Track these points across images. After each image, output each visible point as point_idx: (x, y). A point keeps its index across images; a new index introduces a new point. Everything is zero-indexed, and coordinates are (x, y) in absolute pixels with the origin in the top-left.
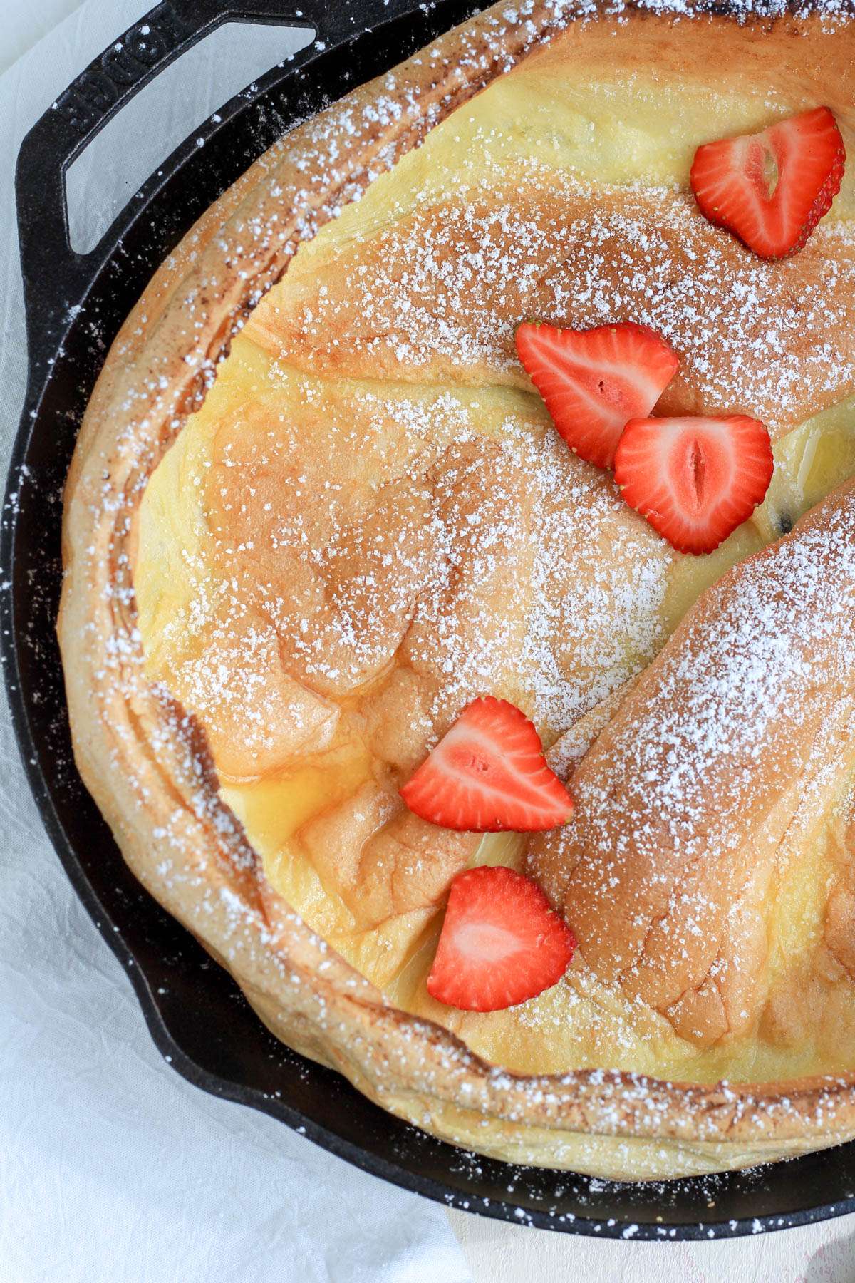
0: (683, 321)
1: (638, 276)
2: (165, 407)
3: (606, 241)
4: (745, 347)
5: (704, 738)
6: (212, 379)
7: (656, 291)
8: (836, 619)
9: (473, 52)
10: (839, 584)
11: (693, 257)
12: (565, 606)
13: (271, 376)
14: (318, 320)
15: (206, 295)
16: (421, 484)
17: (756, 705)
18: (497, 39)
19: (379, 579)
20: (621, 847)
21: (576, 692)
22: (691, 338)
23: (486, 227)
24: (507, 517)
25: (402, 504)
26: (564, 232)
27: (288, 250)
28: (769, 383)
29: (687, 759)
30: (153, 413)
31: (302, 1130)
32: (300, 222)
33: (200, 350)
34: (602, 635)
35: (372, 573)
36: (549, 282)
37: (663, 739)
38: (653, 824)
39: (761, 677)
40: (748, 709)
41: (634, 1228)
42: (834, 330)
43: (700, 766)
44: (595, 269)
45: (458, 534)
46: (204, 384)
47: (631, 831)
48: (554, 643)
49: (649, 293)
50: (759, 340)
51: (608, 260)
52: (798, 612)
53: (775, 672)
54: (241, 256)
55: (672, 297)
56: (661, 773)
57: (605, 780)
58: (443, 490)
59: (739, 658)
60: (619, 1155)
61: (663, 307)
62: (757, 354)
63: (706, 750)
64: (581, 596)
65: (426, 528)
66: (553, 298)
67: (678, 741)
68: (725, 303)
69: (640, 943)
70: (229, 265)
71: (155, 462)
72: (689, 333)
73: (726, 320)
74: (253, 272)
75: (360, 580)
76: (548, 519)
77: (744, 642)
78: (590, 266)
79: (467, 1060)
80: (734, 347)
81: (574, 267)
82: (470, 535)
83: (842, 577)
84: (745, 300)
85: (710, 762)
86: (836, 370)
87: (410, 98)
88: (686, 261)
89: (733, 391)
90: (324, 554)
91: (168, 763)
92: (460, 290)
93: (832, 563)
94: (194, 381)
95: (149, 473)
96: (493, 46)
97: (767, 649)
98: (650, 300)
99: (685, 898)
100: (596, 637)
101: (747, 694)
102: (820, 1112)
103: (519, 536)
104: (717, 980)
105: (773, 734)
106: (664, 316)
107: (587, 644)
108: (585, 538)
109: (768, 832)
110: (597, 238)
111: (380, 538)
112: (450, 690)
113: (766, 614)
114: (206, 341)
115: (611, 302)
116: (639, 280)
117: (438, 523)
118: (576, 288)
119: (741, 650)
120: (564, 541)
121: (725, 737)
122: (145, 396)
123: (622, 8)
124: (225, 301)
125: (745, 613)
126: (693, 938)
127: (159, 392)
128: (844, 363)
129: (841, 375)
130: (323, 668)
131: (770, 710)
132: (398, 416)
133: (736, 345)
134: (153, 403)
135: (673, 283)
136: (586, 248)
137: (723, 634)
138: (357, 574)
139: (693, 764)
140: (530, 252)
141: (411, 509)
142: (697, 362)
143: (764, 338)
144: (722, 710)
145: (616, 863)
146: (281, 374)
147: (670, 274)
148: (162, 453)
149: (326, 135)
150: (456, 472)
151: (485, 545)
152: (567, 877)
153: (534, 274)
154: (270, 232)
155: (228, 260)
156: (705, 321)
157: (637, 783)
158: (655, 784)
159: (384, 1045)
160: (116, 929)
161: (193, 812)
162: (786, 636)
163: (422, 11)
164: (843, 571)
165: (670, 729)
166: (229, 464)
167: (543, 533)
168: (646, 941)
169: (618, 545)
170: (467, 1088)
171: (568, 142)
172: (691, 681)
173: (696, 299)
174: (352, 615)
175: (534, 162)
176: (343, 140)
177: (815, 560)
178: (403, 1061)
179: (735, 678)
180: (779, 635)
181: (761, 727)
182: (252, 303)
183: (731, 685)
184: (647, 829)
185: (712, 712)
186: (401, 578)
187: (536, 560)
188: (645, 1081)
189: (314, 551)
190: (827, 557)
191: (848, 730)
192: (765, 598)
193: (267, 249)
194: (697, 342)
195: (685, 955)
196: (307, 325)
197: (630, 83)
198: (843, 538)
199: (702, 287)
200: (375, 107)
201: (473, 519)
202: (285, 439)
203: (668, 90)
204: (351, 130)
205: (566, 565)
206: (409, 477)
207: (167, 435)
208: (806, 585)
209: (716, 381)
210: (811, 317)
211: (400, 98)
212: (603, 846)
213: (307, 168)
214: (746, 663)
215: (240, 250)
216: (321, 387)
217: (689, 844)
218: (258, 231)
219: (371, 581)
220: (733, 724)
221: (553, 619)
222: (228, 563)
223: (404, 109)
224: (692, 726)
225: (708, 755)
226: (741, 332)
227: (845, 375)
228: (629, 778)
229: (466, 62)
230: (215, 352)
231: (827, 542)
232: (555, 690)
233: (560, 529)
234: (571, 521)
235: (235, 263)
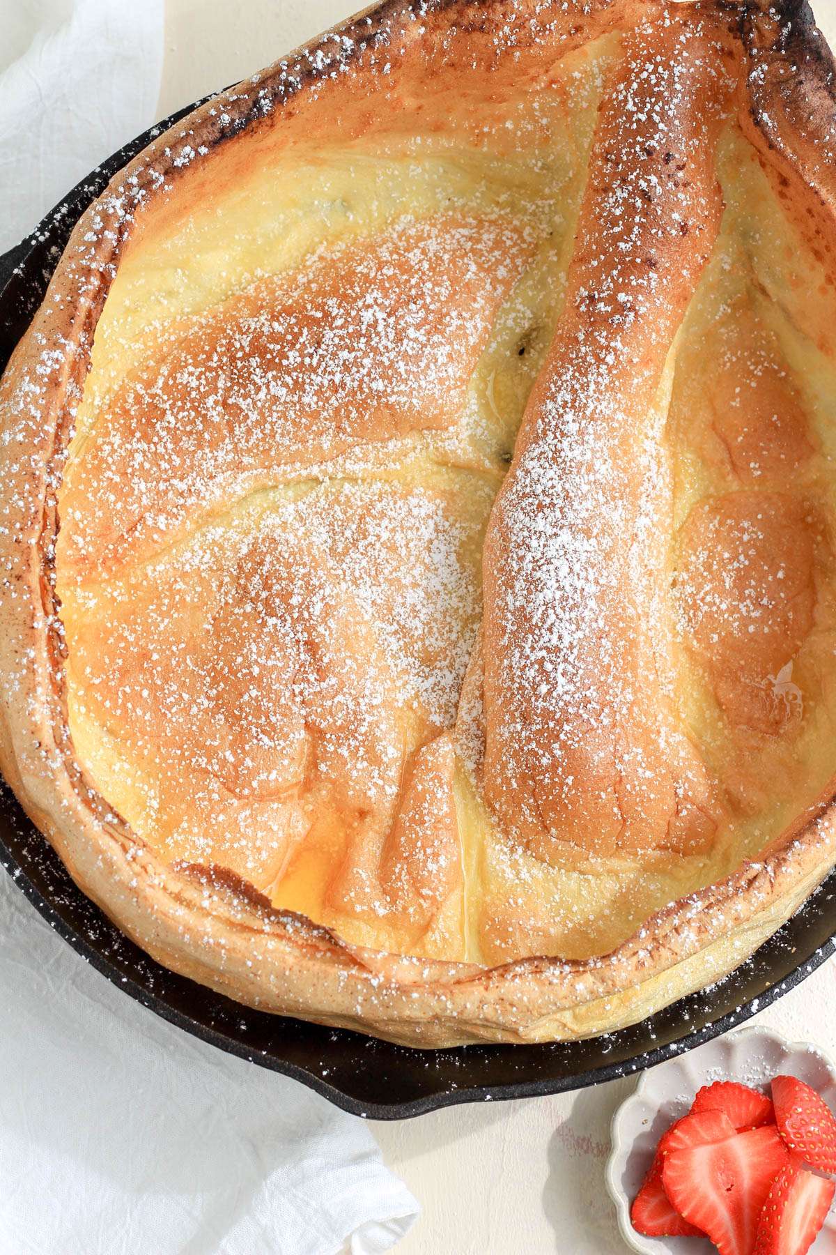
0: (344, 364)
1: (291, 354)
2: (43, 669)
3: (251, 344)
4: (398, 353)
5: (560, 638)
6: (62, 627)
7: (311, 356)
8: (589, 496)
9: (83, 279)
10: (575, 470)
11: (319, 315)
12: (397, 618)
13: (81, 601)
14: (88, 539)
15: (16, 572)
16: (240, 602)
17: (579, 592)
18: (93, 259)
19: (259, 688)
20: (558, 753)
21: (446, 672)
22: (358, 372)
23: (159, 392)
24: (317, 584)
25: (237, 624)
26: (215, 358)
27: (51, 503)
28: (432, 366)
29: (559, 660)
30: (39, 679)
31: (489, 1097)
32: (46, 479)
33: (40, 613)
34: (435, 620)
35: (251, 687)
36: (230, 401)
37: (533, 658)
38: (567, 721)
39: (568, 570)
40: (575, 596)
41: (756, 1002)
42: (451, 297)
43: (571, 659)
44: (257, 370)
45: (292, 618)
46: (58, 635)
47: (558, 736)
48: (406, 649)
49: (307, 360)
50: (405, 342)
51: (262, 357)
52: (561, 509)
53: (575, 560)
54: (21, 529)
55: (325, 353)
56: (548, 682)
57: (512, 715)
58: (258, 594)
59: (544, 568)
61: (324, 364)
62: (410, 352)
63: (566, 643)
64: (404, 604)
65: (265, 630)
66: (242, 410)
67: (544, 653)
68: (364, 332)
69: (616, 810)
70: (17, 541)
71: (64, 712)
72: (354, 369)
73: (373, 343)
74: (37, 535)
75: (246, 697)
76: (344, 566)
77: (540, 555)
78: (252, 369)
79: (567, 969)
80: (392, 358)
81: (241, 378)
82: (301, 613)
83: (573, 464)
84: (376, 321)
85: (575, 651)
86: (469, 325)
87: (62, 341)
88: (316, 321)
89: (412, 390)
90: (208, 698)
91: (223, 911)
92: (173, 450)
93: (560, 460)
94: (50, 638)
95: (65, 723)
96: (94, 266)
97: (557, 547)
98: (311, 365)
99: (626, 757)
100: (433, 624)
101: (568, 588)
102: (823, 834)
103: (335, 591)
104: (687, 798)
105: (603, 603)
106: (329, 369)
107: (430, 632)
108: (378, 561)
109: (645, 674)
110: (242, 348)
111: (240, 660)
112: (363, 729)
113: (540, 524)
114: (38, 604)
115: (285, 385)
116: (293, 357)
117: (271, 621)
118: (253, 392)
119: (542, 561)
120: (365, 572)
121: (574, 627)
122: (25, 671)
123: (162, 179)
124: (32, 569)
125: (526, 533)
126: (650, 782)
127: (33, 662)
128: (471, 318)
129: (475, 327)
130: (263, 776)
131: (591, 589)
132: (187, 567)
133: (392, 355)
134: (34, 671)
135: (319, 343)
136: (239, 359)
137: (522, 559)
138: (241, 695)
139: (566, 661)
140: (202, 389)
141: (246, 625)
142: (374, 385)
143: (407, 337)
144: (559, 611)
145: (562, 766)
146: (87, 594)
147: (312, 337)
148: (65, 703)
149: (22, 405)
150: (258, 577)
151: (317, 613)
152: (531, 801)
153: (216, 402)
154: (30, 499)
155: (15, 538)
156: (360, 354)
157: (536, 700)
158: (550, 692)
159: (505, 997)
160: (264, 1053)
161: (262, 932)
162: (565, 529)
163: (17, 275)
164: (571, 460)
165: (533, 649)
166: (97, 681)
167: (348, 578)
168: (620, 807)
169: (404, 552)
170: (580, 987)
171: (170, 294)
172: (523, 607)
173: (342, 343)
174: (258, 726)
175: (158, 325)
176: (36, 402)
177: (547, 465)
178: (525, 999)
179: (552, 583)
180: (559, 532)
181: (592, 604)
182: (50, 557)
183: (553, 589)
184: (567, 727)
185: (553, 617)
186: (273, 676)
187: (356, 600)
188: (695, 896)
189: (198, 701)
190: (553, 458)
191: (649, 568)
192: (531, 514)
193: (36, 512)
194: (364, 371)
195: (652, 796)
196: (83, 548)
197: (191, 225)
198: (556, 437)
199: (341, 332)
200: (43, 363)
201: (295, 601)
202: (122, 638)
203: (219, 212)
204: (37, 390)
205: (379, 589)
206: (227, 603)
207: (59, 689)
208: (553, 487)
209: (396, 390)
210: (428, 300)
211: (55, 345)
212: (545, 761)
213: (24, 437)
214: (551, 567)
215: (18, 525)
216: (121, 584)
217: (602, 717)
218: (21, 503)
219: (254, 693)
220: (573, 615)
221: (396, 633)
222: (146, 752)
223: (63, 351)
224: (547, 636)
225: (571, 647)
226: (389, 344)
227: (479, 325)
228: (529, 701)
229: (83, 289)
230: (50, 607)
231: (546, 448)
232: (431, 680)
233: (357, 567)
234: (361, 557)
235: (21, 537)
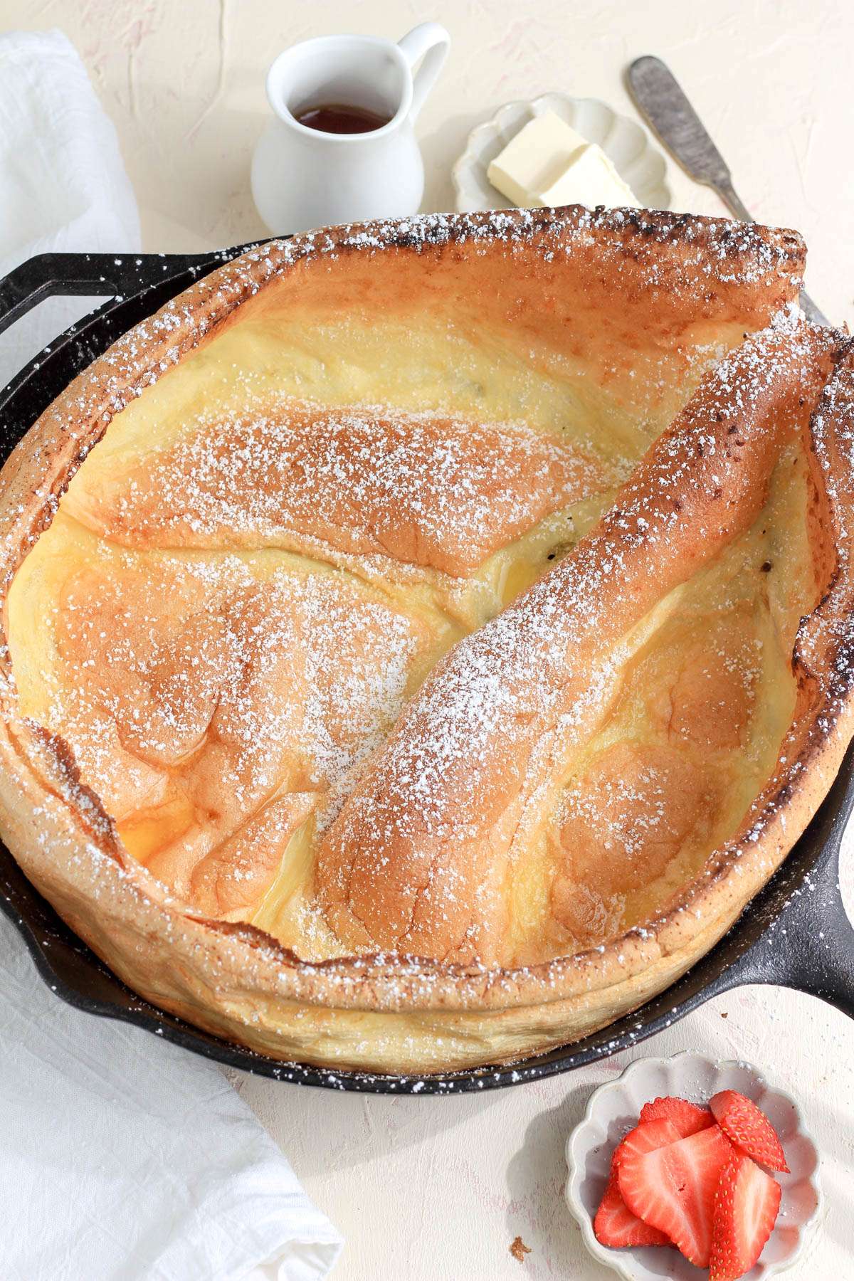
0: (400, 476)
1: (364, 450)
2: (23, 527)
3: (339, 432)
4: (447, 491)
5: (442, 748)
6: (56, 508)
7: (378, 458)
8: (533, 668)
9: (229, 281)
10: (532, 641)
11: (403, 434)
12: (332, 693)
13: (99, 552)
14: (131, 507)
15: (48, 450)
16: (215, 614)
17: (478, 723)
18: (245, 272)
19: (190, 675)
20: (388, 833)
21: (346, 754)
22: (407, 487)
23: (251, 432)
24: (283, 627)
25: (204, 627)
26: (308, 429)
27: (106, 418)
28: (468, 515)
29: (430, 764)
30: (14, 530)
31: (160, 1031)
32: (113, 399)
33: (47, 487)
34: (362, 711)
35: (184, 672)
36: (300, 463)
37: (411, 753)
38: (410, 813)
39: (480, 704)
40: (473, 724)
41: (421, 1084)
42: (512, 480)
43: (441, 768)
44: (333, 450)
45: (247, 641)
46: (50, 511)
47: (394, 821)
48: (325, 720)
49: (373, 460)
50: (457, 486)
51: (341, 443)
52: (503, 662)
53: (490, 700)
54: (71, 423)
55: (390, 461)
56: (412, 777)
57: (372, 791)
58: (234, 614)
59: (462, 693)
60: (406, 1046)
61: (384, 468)
62: (456, 495)
63: (444, 755)
64: (344, 684)
65: (222, 639)
66: (304, 474)
67: (423, 753)
68: (429, 461)
69: (410, 910)
70: (63, 429)
71: (18, 563)
72: (405, 484)
73: (431, 472)
74: (82, 433)
75: (176, 677)
76: (314, 630)
77: (465, 682)
78: (329, 448)
79: (281, 957)
80: (439, 490)
81: (318, 452)
82: (256, 640)
83: (534, 636)
84: (444, 459)
85: (448, 764)
86: (517, 507)
87: (186, 312)
88: (398, 437)
89: (442, 522)
90: (148, 666)
91: (41, 767)
92: (235, 476)
93: (525, 628)
94: (43, 511)
95: (14, 570)
96: (243, 276)
97: (482, 685)
98: (374, 465)
99: (440, 871)
100: (357, 712)
101: (471, 715)
102: (552, 975)
103: (293, 639)
104: (472, 940)
105: (493, 744)
106: (386, 474)
107: (351, 717)
108: (342, 642)
109: (500, 832)
110: (332, 431)
111: (188, 648)
112: (250, 751)
113: (480, 663)
114: (50, 481)
115: (347, 470)
116: (365, 453)
117: (231, 635)
118: (320, 464)
119: (463, 687)
120: (327, 645)
121: (457, 746)
122: (8, 519)
123: (333, 246)
124: (62, 453)
125: (464, 665)
126: (450, 904)
127: (18, 516)
128: (522, 503)
129: (521, 511)
130: (153, 743)
131: (489, 726)
132: (196, 574)
133: (440, 489)
134: (14, 522)
135: (390, 452)
136: (324, 437)
137: (449, 679)
138: (173, 674)
139: (435, 768)
140: (284, 445)
141: (210, 629)
142: (413, 504)
143: (461, 484)
144: (453, 727)
145: (385, 846)
146: (107, 549)
147: (387, 446)
148: (23, 557)
149: (128, 341)
150: (242, 603)
151: (268, 646)
152: (349, 867)
153: (288, 460)
154: (92, 405)
155: (63, 425)
156: (415, 474)
157: (395, 786)
158: (408, 784)
159: (217, 947)
161: (62, 798)
162: (496, 676)
163: (191, 273)
164: (534, 633)
165: (416, 746)
166: (72, 608)
167: (311, 639)
168: (414, 909)
169: (367, 647)
170: (283, 976)
171: (306, 379)
172: (428, 713)
173: (408, 460)
174: (172, 705)
175: (283, 394)
176: (140, 343)
177: (513, 627)
178: (233, 959)
179: (461, 705)
180: (490, 675)
181: (483, 738)
182: (82, 455)
183: (458, 710)
184: (406, 817)
185: (445, 729)
186: (206, 674)
187: (307, 659)
188: (417, 959)
189: (140, 664)
190: (521, 625)
191: (553, 758)
192: (478, 654)
193: (90, 417)
194: (412, 489)
195: (445, 917)
196: (124, 511)
197: (347, 324)
198: (532, 611)
199: (411, 452)
200: (162, 320)
201: (257, 629)
202: (113, 590)
203: (375, 329)
204: (146, 336)
205: (330, 662)
206: (208, 611)
207: (26, 546)
208: (508, 644)
209: (428, 515)
210: (495, 470)
211: (179, 313)
212: (374, 835)
213: (115, 362)
214: (468, 695)
215: (70, 418)
216: (138, 556)
217: (439, 828)
218: (83, 405)
219: (184, 677)
220: (462, 736)
221: (324, 703)
222: (76, 677)
223: (182, 320)
224: (432, 741)
225: (446, 759)
226: (443, 480)
227: (524, 511)
228: (389, 784)
229: (225, 287)
230: (57, 489)
231: (520, 615)
232: (330, 754)
233: (323, 636)
234: (331, 632)
235: (67, 427)
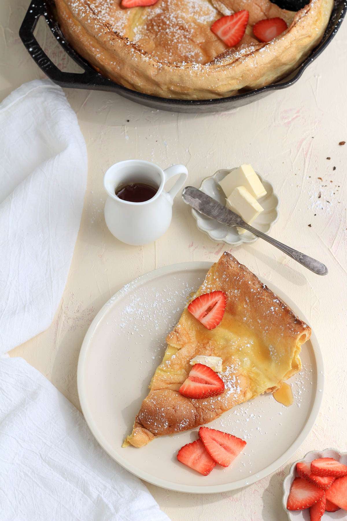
6: (133, 42)
24: (169, 16)
25: (161, 38)
27: (104, 22)
45: (171, 26)
58: (159, 30)
151: (175, 20)
213: (84, 14)
